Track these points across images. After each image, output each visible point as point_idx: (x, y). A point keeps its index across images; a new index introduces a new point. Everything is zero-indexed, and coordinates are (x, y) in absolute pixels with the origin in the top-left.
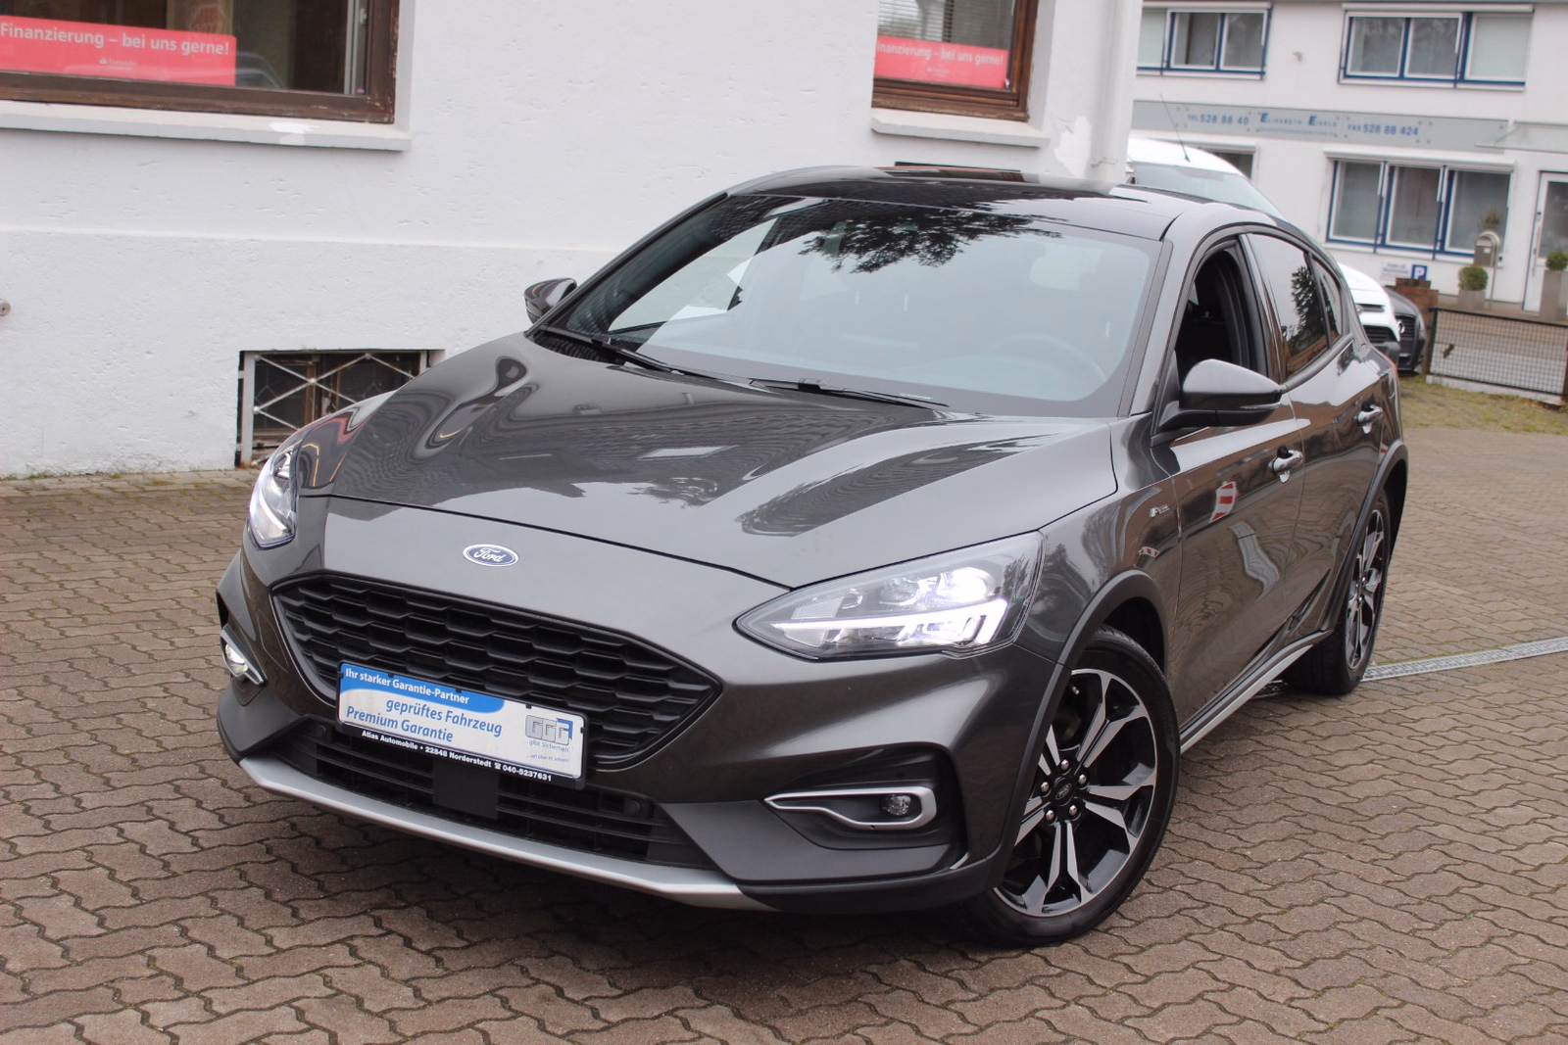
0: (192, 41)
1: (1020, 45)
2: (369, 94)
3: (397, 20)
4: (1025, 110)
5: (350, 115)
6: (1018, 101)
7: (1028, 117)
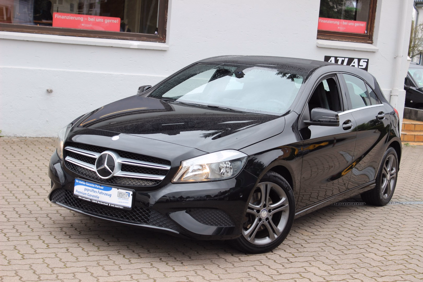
0: (108, 19)
1: (370, 20)
2: (159, 35)
3: (167, 14)
4: (372, 40)
5: (153, 40)
6: (369, 37)
7: (373, 42)
